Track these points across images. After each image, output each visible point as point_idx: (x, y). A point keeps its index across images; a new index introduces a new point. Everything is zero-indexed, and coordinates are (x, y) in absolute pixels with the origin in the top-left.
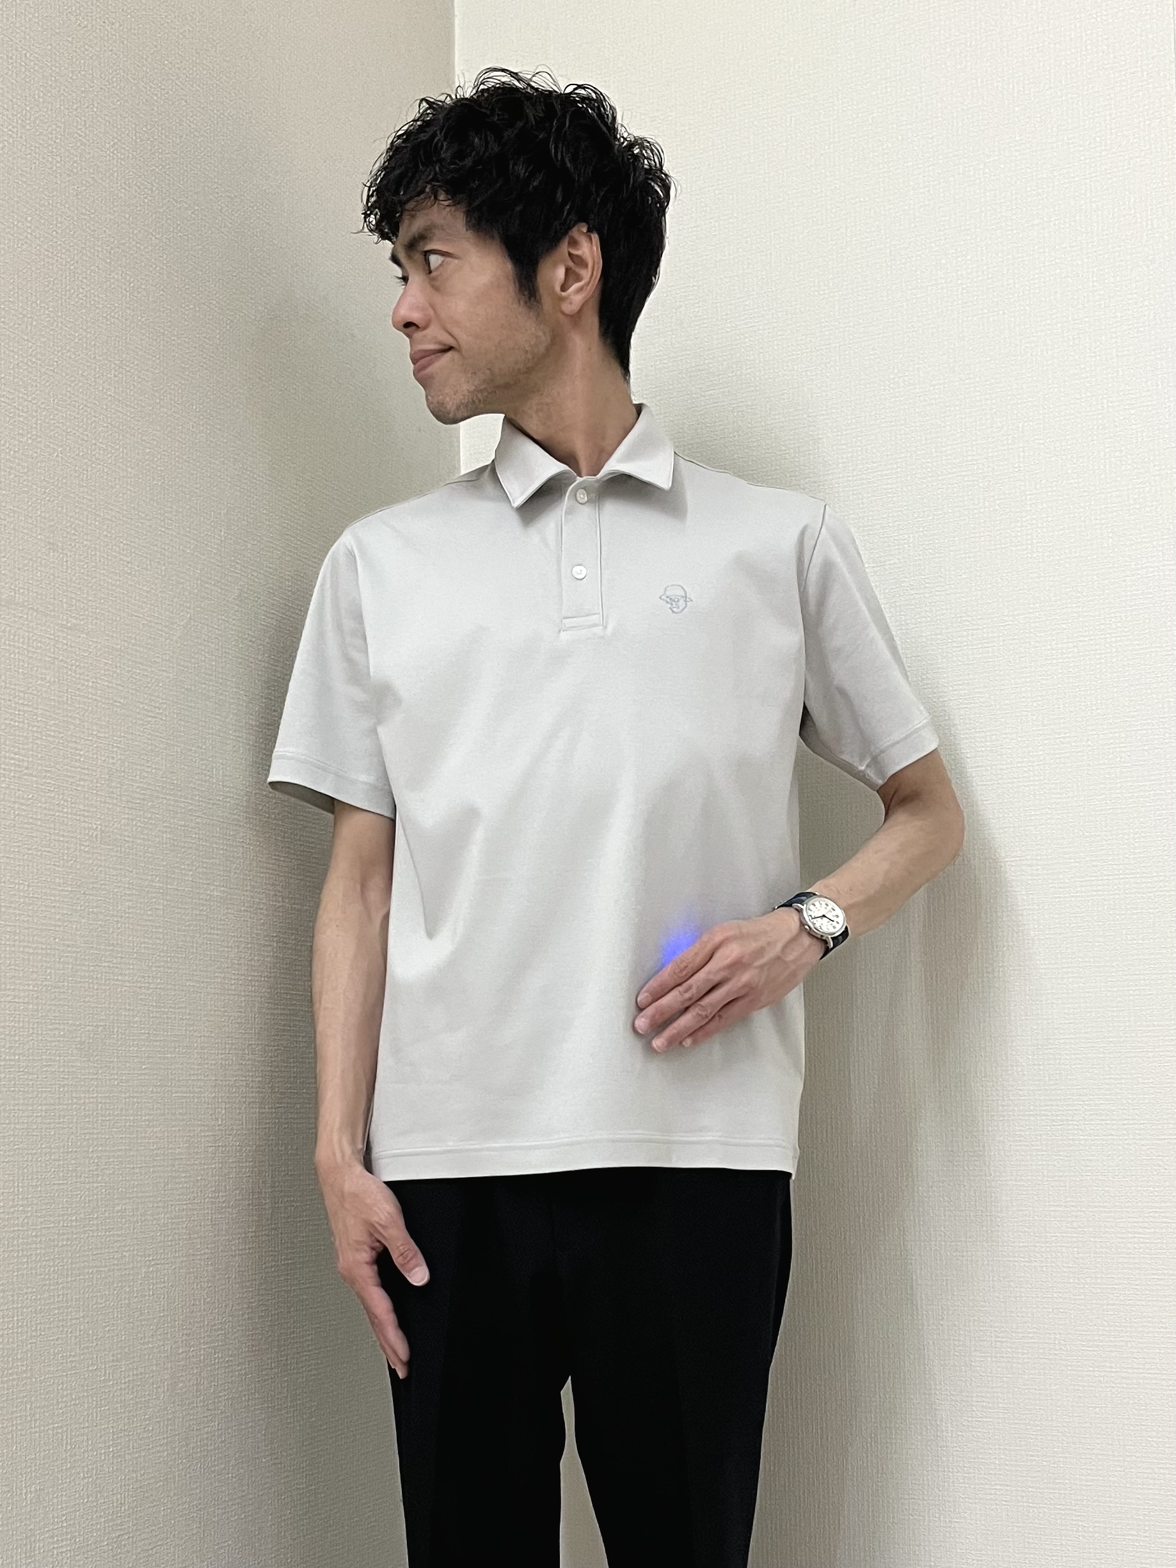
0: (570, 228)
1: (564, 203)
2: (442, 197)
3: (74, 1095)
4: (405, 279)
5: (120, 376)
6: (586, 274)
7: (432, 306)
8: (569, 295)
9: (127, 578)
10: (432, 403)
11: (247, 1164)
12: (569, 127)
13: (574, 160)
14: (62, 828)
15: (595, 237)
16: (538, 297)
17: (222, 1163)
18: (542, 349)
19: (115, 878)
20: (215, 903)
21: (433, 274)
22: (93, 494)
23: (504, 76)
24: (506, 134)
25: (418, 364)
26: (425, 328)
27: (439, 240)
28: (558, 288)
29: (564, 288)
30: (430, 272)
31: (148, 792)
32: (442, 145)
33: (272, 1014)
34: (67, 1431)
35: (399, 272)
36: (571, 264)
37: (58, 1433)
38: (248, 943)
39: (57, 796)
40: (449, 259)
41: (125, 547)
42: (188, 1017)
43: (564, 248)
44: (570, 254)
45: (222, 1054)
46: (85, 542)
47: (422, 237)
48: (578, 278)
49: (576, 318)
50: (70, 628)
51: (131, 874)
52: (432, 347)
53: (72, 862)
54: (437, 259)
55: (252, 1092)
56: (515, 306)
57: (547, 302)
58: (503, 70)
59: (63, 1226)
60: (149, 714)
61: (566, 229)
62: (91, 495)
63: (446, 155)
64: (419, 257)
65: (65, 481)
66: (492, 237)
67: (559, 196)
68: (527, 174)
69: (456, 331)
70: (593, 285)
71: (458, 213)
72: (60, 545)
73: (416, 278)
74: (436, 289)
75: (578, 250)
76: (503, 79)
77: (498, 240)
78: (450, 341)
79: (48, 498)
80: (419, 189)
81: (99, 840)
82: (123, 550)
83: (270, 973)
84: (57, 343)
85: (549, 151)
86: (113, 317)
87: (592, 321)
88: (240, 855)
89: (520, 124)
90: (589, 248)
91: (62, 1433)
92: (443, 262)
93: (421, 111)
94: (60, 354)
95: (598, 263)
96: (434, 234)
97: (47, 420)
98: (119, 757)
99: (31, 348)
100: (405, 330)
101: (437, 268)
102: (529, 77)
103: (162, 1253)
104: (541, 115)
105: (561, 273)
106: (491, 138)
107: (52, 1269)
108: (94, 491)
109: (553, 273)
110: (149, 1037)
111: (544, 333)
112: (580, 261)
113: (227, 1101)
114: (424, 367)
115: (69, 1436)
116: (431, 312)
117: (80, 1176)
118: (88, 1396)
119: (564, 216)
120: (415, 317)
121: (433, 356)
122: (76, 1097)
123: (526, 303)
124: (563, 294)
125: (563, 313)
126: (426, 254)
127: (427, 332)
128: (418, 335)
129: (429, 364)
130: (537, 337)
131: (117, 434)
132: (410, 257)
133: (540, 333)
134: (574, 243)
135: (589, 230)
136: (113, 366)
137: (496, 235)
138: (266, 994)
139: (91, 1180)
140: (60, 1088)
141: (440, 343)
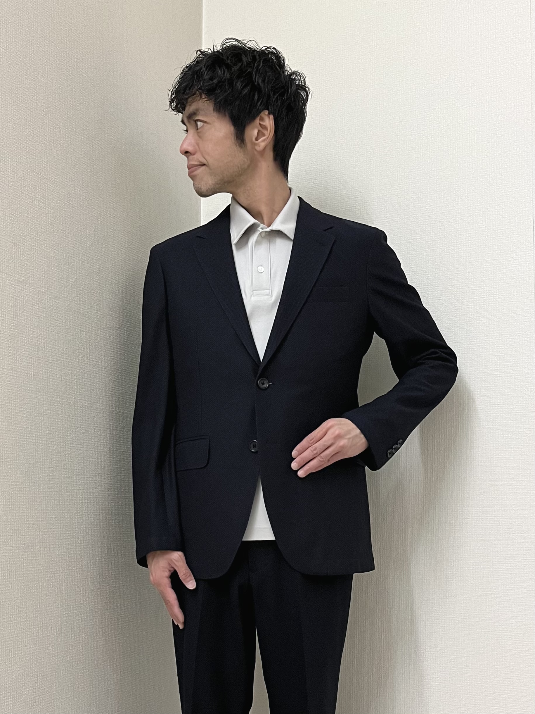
0: (260, 112)
1: (258, 100)
2: (203, 96)
3: (18, 495)
4: (187, 131)
5: (47, 167)
6: (267, 133)
7: (198, 144)
8: (259, 143)
9: (48, 259)
10: (196, 187)
11: (97, 528)
12: (262, 66)
13: (264, 81)
14: (15, 373)
15: (272, 117)
16: (245, 142)
17: (85, 527)
18: (246, 166)
19: (39, 396)
20: (85, 409)
21: (198, 131)
22: (33, 221)
23: (234, 42)
24: (233, 69)
25: (190, 170)
26: (194, 154)
27: (201, 115)
28: (254, 139)
29: (257, 139)
30: (197, 129)
31: (56, 357)
32: (205, 73)
33: (109, 460)
34: (12, 649)
35: (185, 128)
36: (261, 129)
37: (8, 649)
38: (99, 427)
39: (14, 358)
40: (205, 124)
41: (47, 245)
42: (71, 461)
43: (257, 121)
44: (260, 124)
45: (86, 478)
46: (29, 243)
47: (194, 114)
48: (264, 135)
49: (262, 153)
50: (21, 282)
51: (47, 395)
52: (196, 163)
53: (20, 388)
54: (200, 124)
55: (100, 496)
56: (234, 147)
57: (249, 145)
58: (234, 39)
59: (12, 555)
60: (57, 322)
61: (259, 112)
62: (32, 221)
63: (206, 77)
64: (192, 122)
65: (20, 214)
66: (225, 116)
67: (256, 97)
68: (242, 87)
69: (207, 157)
70: (270, 138)
71: (210, 104)
72: (18, 243)
73: (192, 131)
74: (200, 137)
75: (264, 122)
76: (234, 43)
77: (228, 117)
78: (204, 161)
79: (13, 222)
80: (193, 93)
81: (32, 379)
82: (46, 246)
83: (109, 441)
84: (19, 151)
85: (252, 78)
86: (45, 140)
87: (270, 155)
88: (97, 387)
89: (240, 64)
90: (269, 122)
91: (9, 650)
92: (203, 125)
93: (197, 56)
94: (20, 156)
95: (273, 128)
96: (200, 113)
97: (13, 187)
98: (42, 341)
99: (6, 153)
100: (186, 154)
101: (200, 128)
102: (246, 42)
103: (57, 568)
104: (250, 60)
105: (256, 132)
106: (226, 70)
107: (7, 574)
108: (34, 219)
109: (252, 132)
110: (53, 469)
111: (247, 159)
112: (265, 128)
113: (88, 499)
114: (193, 172)
115: (13, 651)
116: (197, 147)
117: (21, 532)
118: (22, 633)
119: (257, 108)
120: (190, 149)
121: (197, 167)
122: (19, 496)
123: (239, 145)
124: (257, 142)
125: (256, 150)
126: (196, 121)
127: (195, 156)
128: (191, 157)
129: (196, 170)
130: (244, 161)
131: (45, 194)
132: (189, 122)
133: (245, 159)
134: (262, 119)
135: (269, 114)
136: (44, 162)
137: (227, 114)
138: (107, 451)
139: (25, 534)
140: (12, 492)
141: (200, 162)
